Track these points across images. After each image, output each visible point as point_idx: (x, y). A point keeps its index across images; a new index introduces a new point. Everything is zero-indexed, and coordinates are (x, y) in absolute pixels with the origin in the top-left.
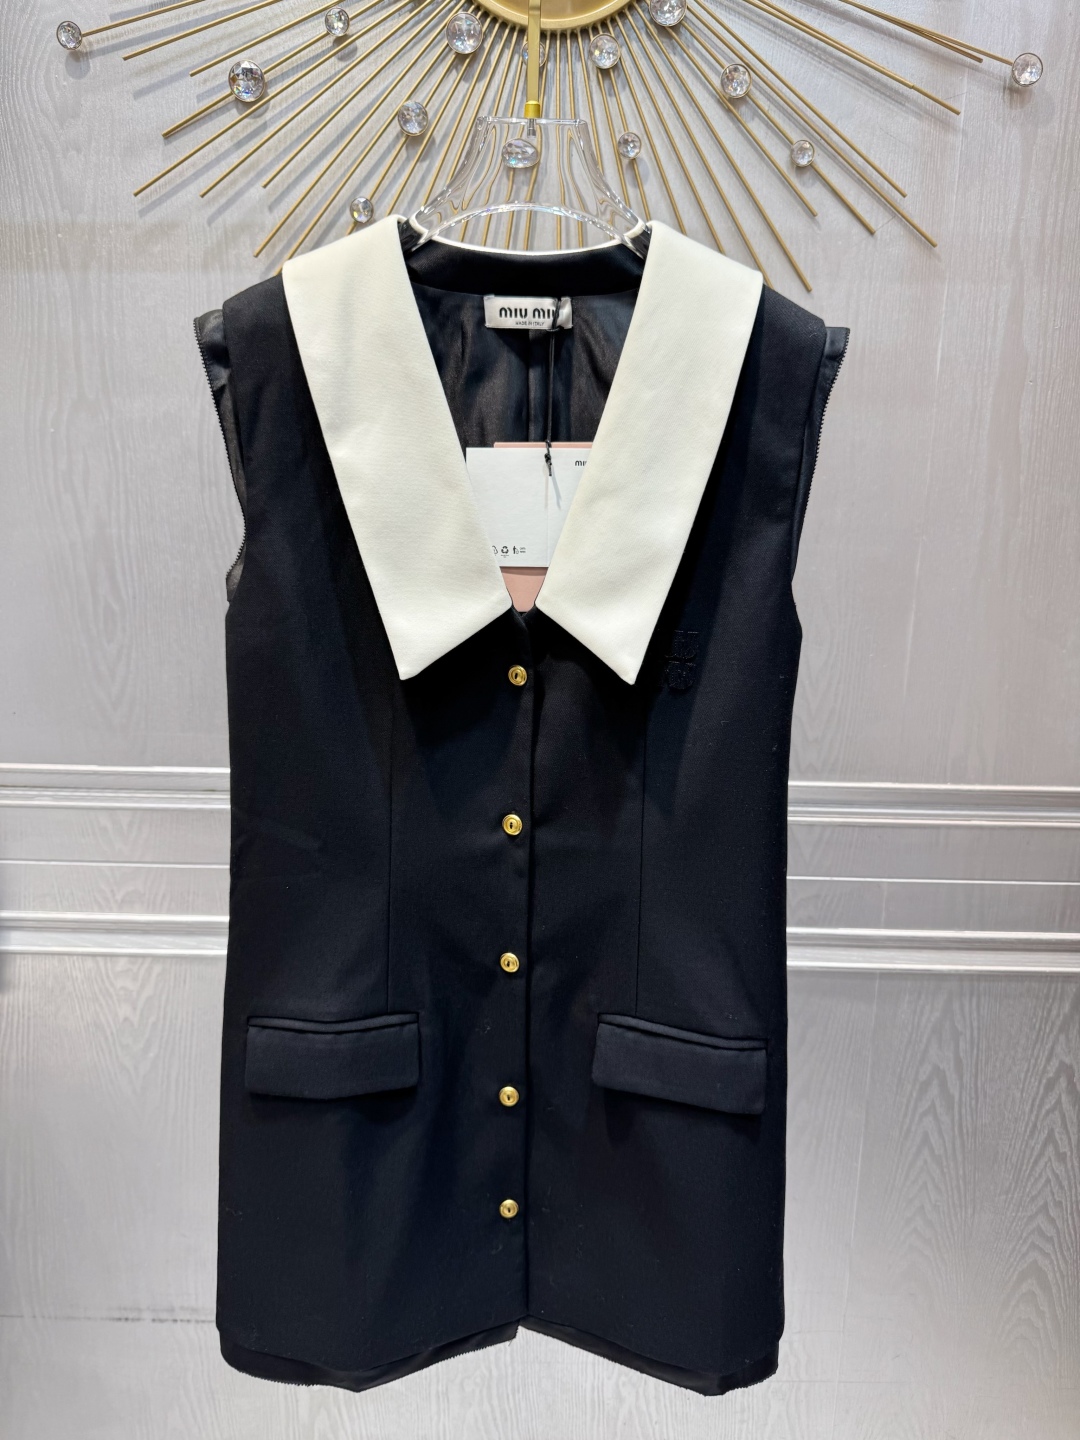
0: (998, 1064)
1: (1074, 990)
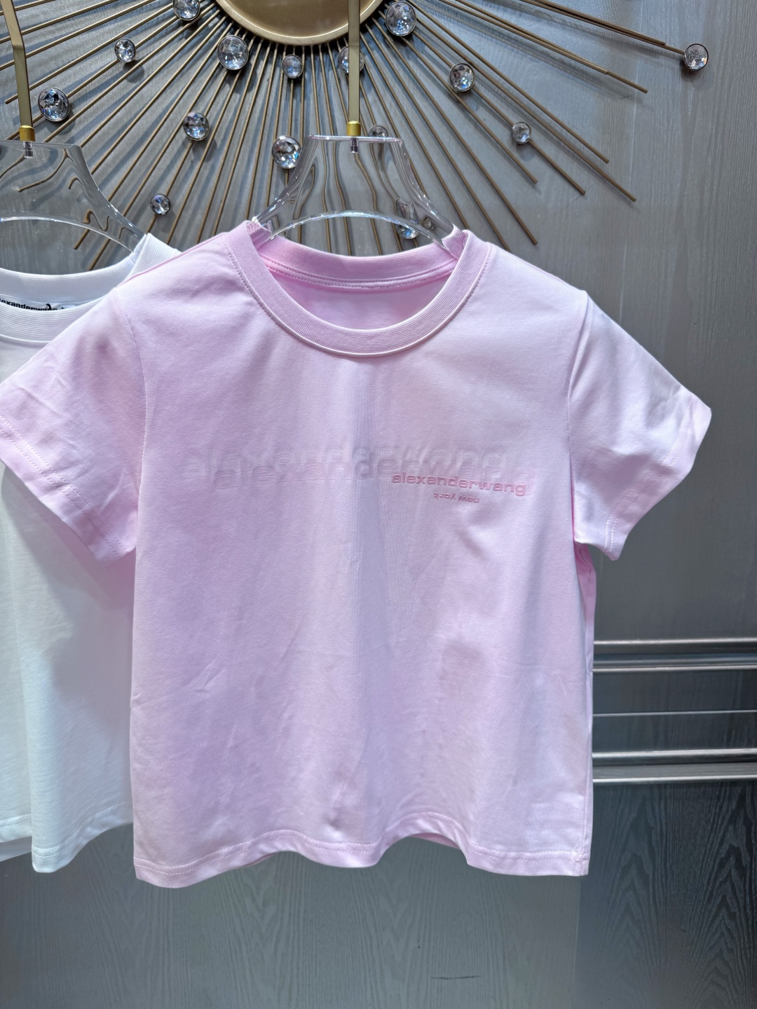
0: (682, 850)
1: (739, 792)
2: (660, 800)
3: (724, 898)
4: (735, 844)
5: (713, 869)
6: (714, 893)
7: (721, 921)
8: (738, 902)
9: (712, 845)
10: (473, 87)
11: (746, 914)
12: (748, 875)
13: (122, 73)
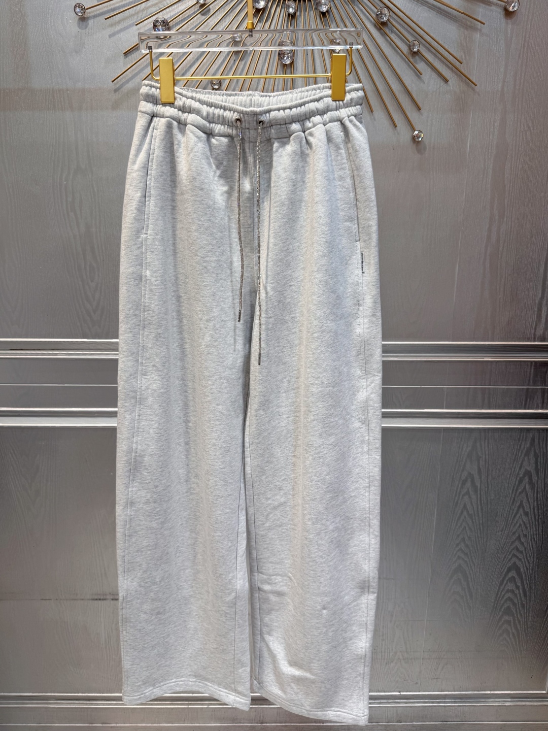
0: (497, 471)
1: (531, 436)
2: (485, 439)
3: (522, 502)
4: (528, 469)
5: (515, 484)
6: (516, 499)
7: (519, 517)
8: (530, 505)
9: (515, 469)
10: (388, 20)
11: (534, 513)
12: (536, 488)
13: (198, 10)
